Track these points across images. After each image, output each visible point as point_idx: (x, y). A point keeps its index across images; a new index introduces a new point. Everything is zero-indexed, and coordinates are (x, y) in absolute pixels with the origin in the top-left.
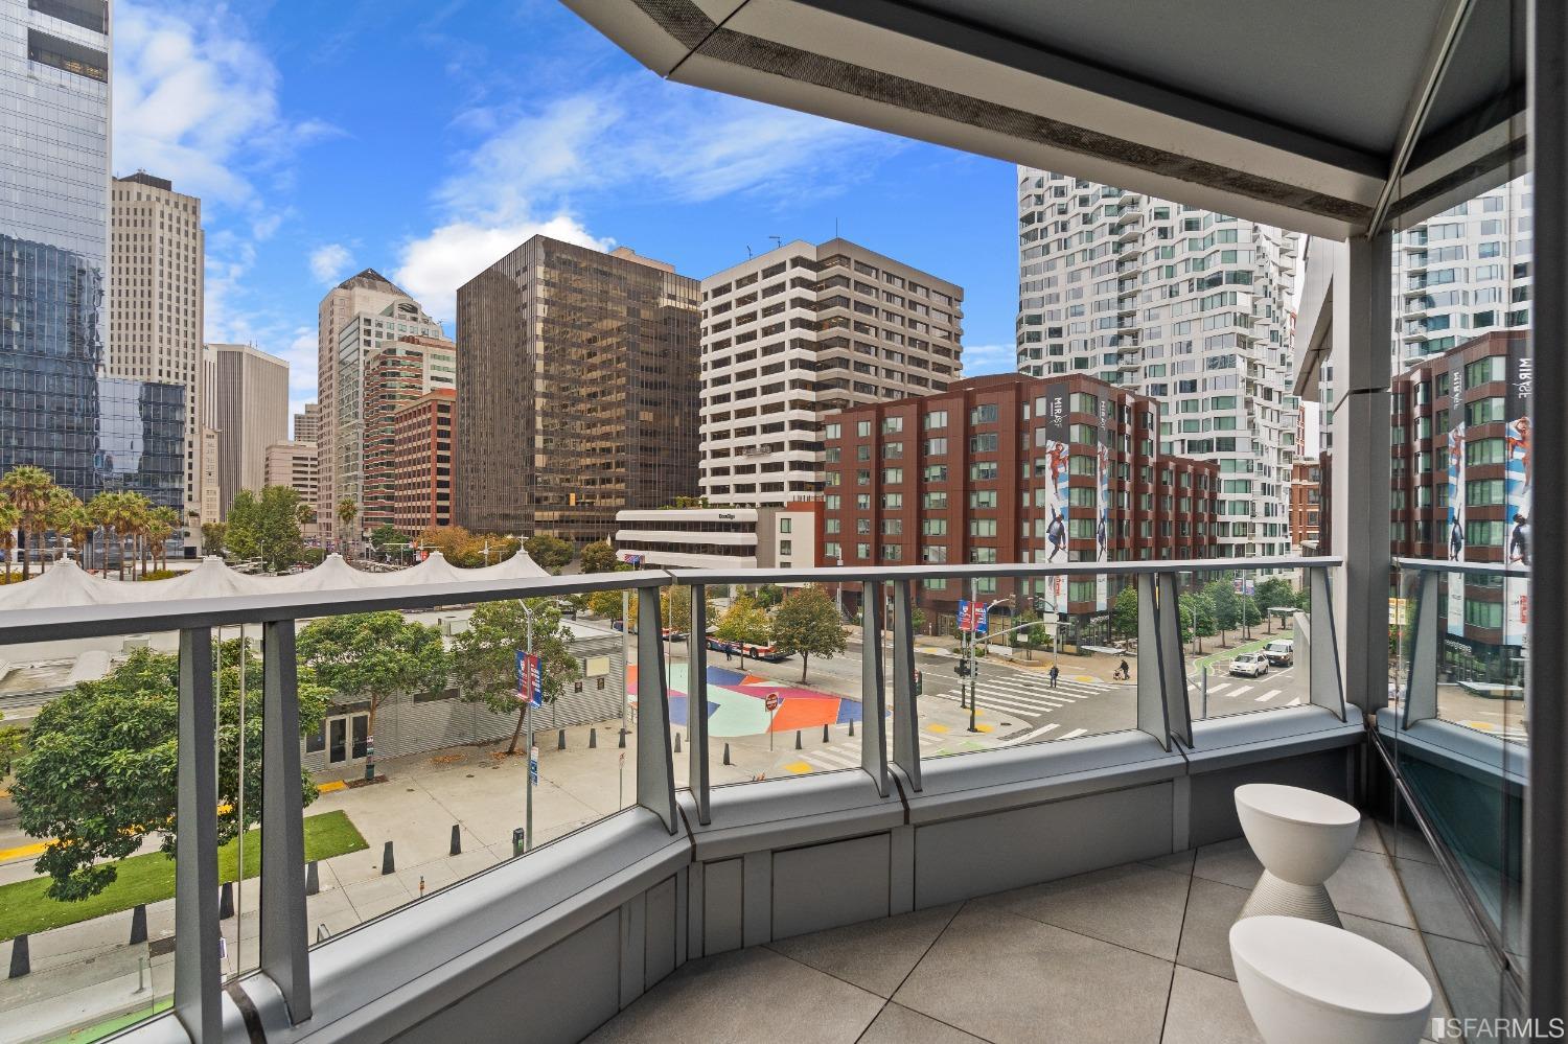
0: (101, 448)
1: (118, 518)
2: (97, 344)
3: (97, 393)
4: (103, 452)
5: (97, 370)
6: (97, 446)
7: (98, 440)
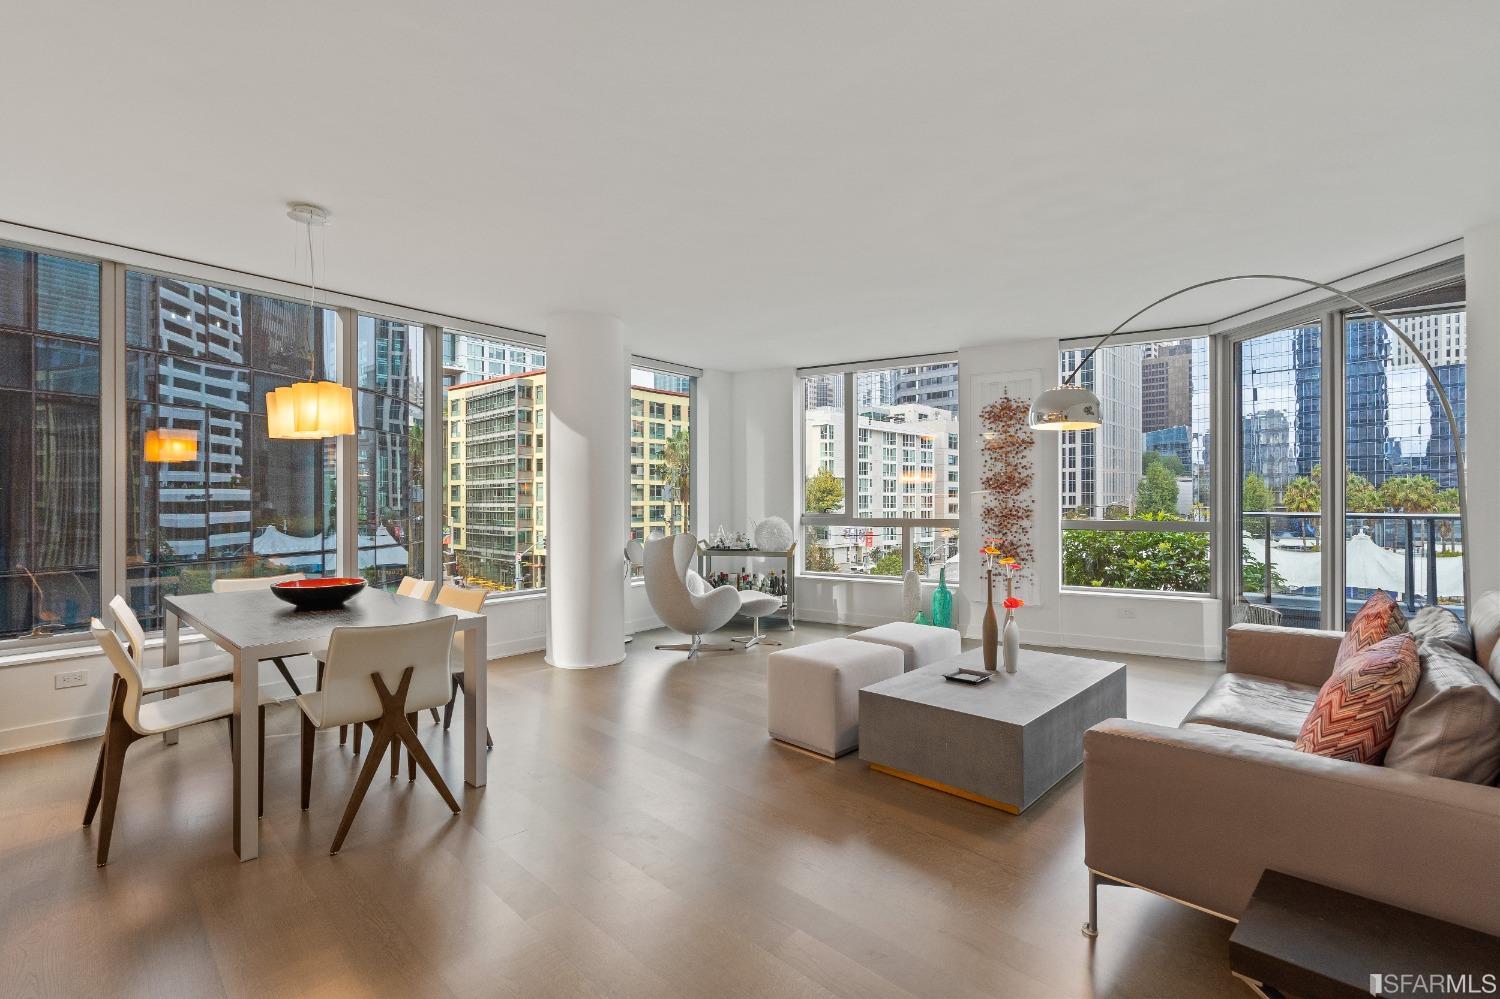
0: (1390, 436)
1: (1407, 500)
2: (1386, 341)
3: (1386, 386)
4: (1392, 440)
5: (1386, 365)
6: (1387, 435)
7: (1387, 429)
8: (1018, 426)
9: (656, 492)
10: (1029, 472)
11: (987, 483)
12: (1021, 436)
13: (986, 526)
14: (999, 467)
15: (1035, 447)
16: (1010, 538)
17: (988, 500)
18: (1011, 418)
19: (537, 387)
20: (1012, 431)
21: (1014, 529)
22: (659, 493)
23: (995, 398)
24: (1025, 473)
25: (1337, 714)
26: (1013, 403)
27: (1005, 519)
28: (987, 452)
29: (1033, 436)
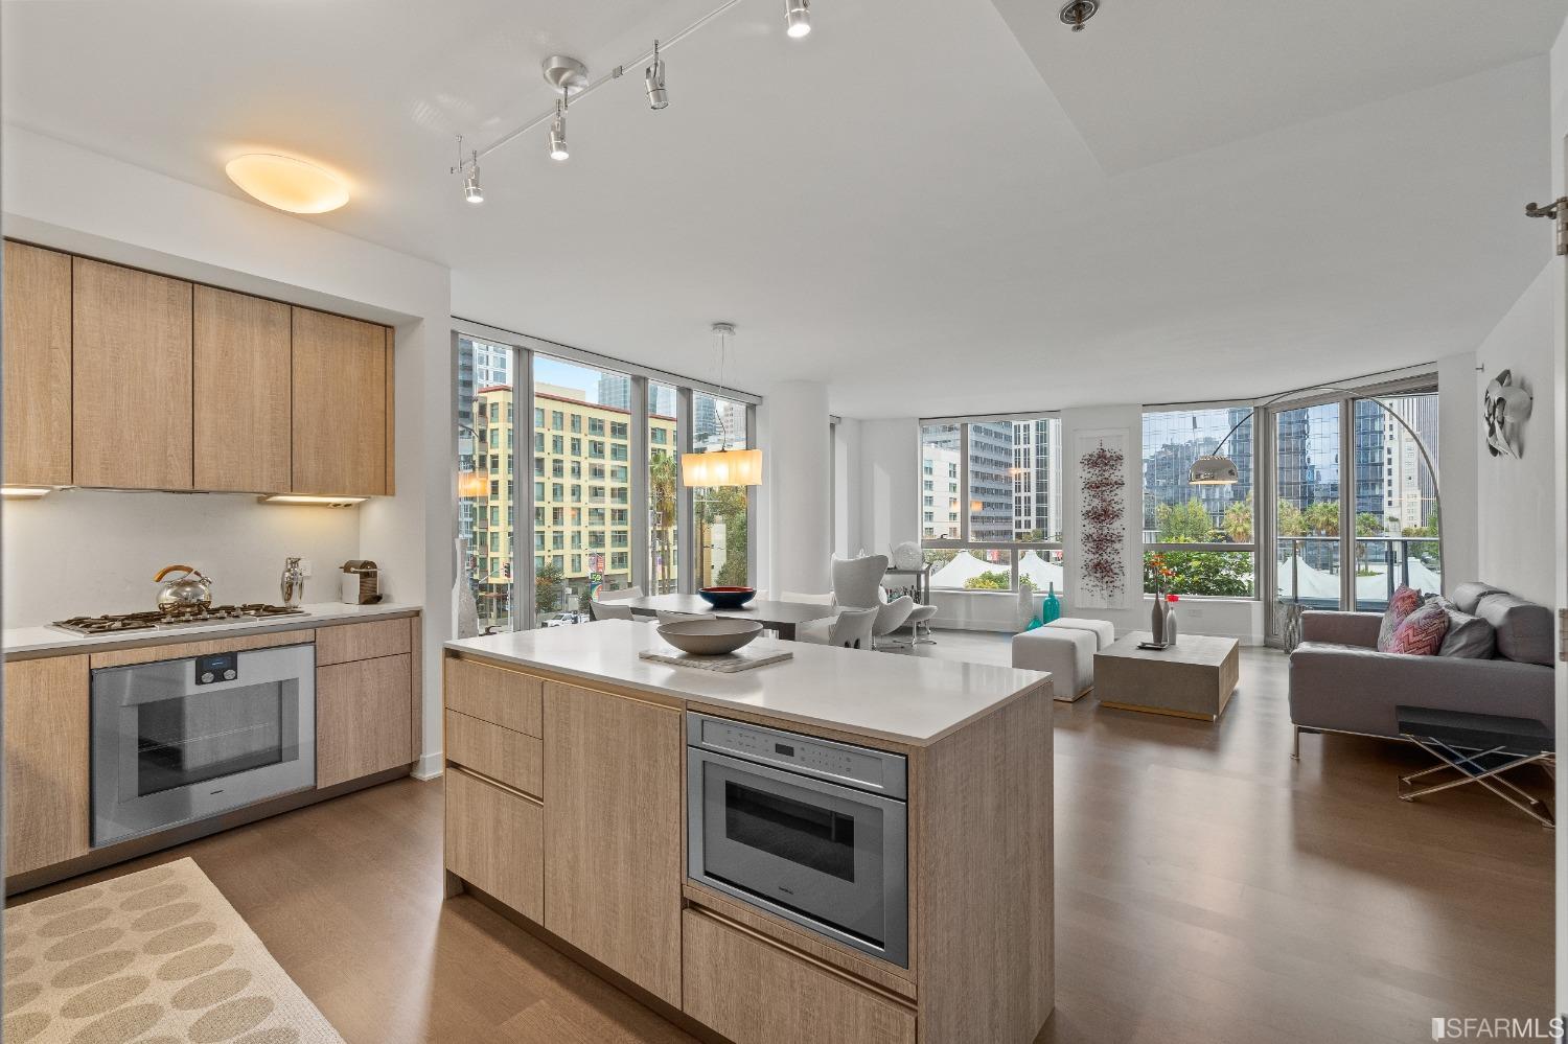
0: (1312, 464)
4: (1313, 467)
6: (1309, 462)
7: (1309, 459)
8: (1112, 471)
9: (620, 515)
10: (1120, 506)
11: (1087, 514)
12: (1114, 478)
13: (1086, 549)
14: (1096, 502)
15: (1124, 488)
16: (1105, 557)
17: (1088, 527)
18: (1106, 464)
19: (492, 405)
20: (1107, 474)
21: (1109, 550)
22: (621, 518)
23: (1094, 449)
24: (1117, 507)
25: (1412, 639)
26: (1107, 453)
27: (1100, 543)
28: (1086, 491)
29: (1124, 479)
